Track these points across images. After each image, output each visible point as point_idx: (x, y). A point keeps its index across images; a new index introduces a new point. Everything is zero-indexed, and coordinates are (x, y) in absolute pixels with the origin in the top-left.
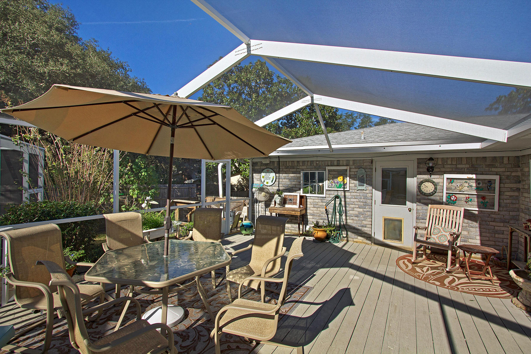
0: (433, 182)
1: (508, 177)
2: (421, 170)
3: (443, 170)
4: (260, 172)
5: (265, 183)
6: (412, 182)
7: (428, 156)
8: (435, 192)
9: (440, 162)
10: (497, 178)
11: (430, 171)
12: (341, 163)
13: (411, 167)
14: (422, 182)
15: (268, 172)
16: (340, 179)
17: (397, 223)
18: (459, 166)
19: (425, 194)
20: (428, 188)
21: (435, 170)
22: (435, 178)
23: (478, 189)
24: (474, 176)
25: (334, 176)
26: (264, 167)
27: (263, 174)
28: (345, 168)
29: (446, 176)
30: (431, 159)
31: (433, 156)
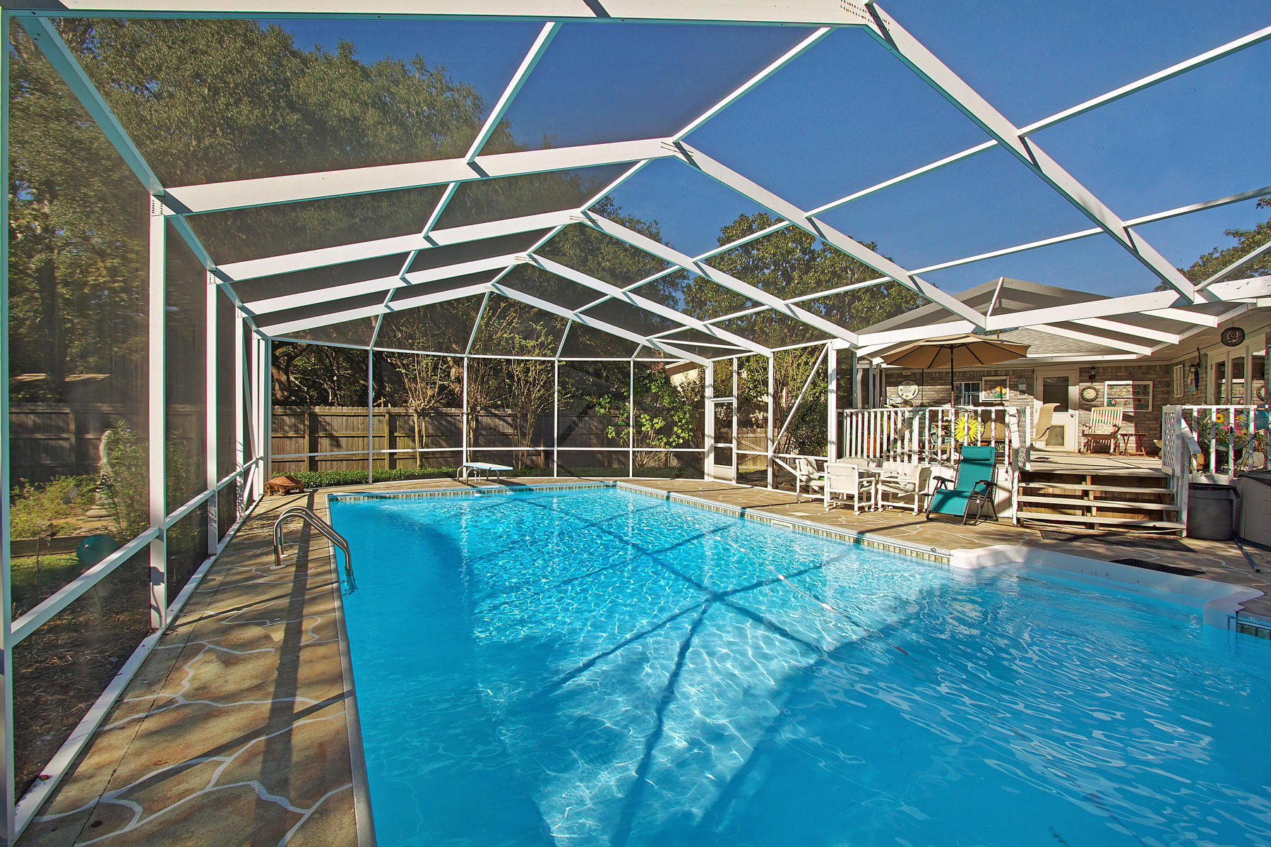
0: (1095, 389)
1: (1160, 382)
2: (1083, 378)
3: (1104, 377)
4: (896, 384)
5: (904, 397)
6: (1074, 391)
7: (1091, 366)
8: (1096, 397)
9: (1101, 371)
10: (1151, 383)
11: (1092, 379)
12: (999, 373)
13: (1073, 376)
14: (1084, 389)
15: (908, 384)
16: (998, 389)
17: (1060, 429)
18: (1119, 374)
19: (1088, 400)
20: (1090, 394)
21: (1097, 378)
22: (1097, 385)
23: (1134, 393)
24: (1130, 382)
25: (991, 386)
26: (901, 380)
27: (900, 387)
28: (1004, 378)
29: (1107, 383)
30: (1093, 368)
31: (1096, 366)
